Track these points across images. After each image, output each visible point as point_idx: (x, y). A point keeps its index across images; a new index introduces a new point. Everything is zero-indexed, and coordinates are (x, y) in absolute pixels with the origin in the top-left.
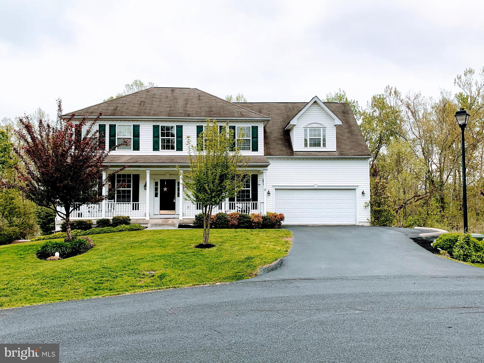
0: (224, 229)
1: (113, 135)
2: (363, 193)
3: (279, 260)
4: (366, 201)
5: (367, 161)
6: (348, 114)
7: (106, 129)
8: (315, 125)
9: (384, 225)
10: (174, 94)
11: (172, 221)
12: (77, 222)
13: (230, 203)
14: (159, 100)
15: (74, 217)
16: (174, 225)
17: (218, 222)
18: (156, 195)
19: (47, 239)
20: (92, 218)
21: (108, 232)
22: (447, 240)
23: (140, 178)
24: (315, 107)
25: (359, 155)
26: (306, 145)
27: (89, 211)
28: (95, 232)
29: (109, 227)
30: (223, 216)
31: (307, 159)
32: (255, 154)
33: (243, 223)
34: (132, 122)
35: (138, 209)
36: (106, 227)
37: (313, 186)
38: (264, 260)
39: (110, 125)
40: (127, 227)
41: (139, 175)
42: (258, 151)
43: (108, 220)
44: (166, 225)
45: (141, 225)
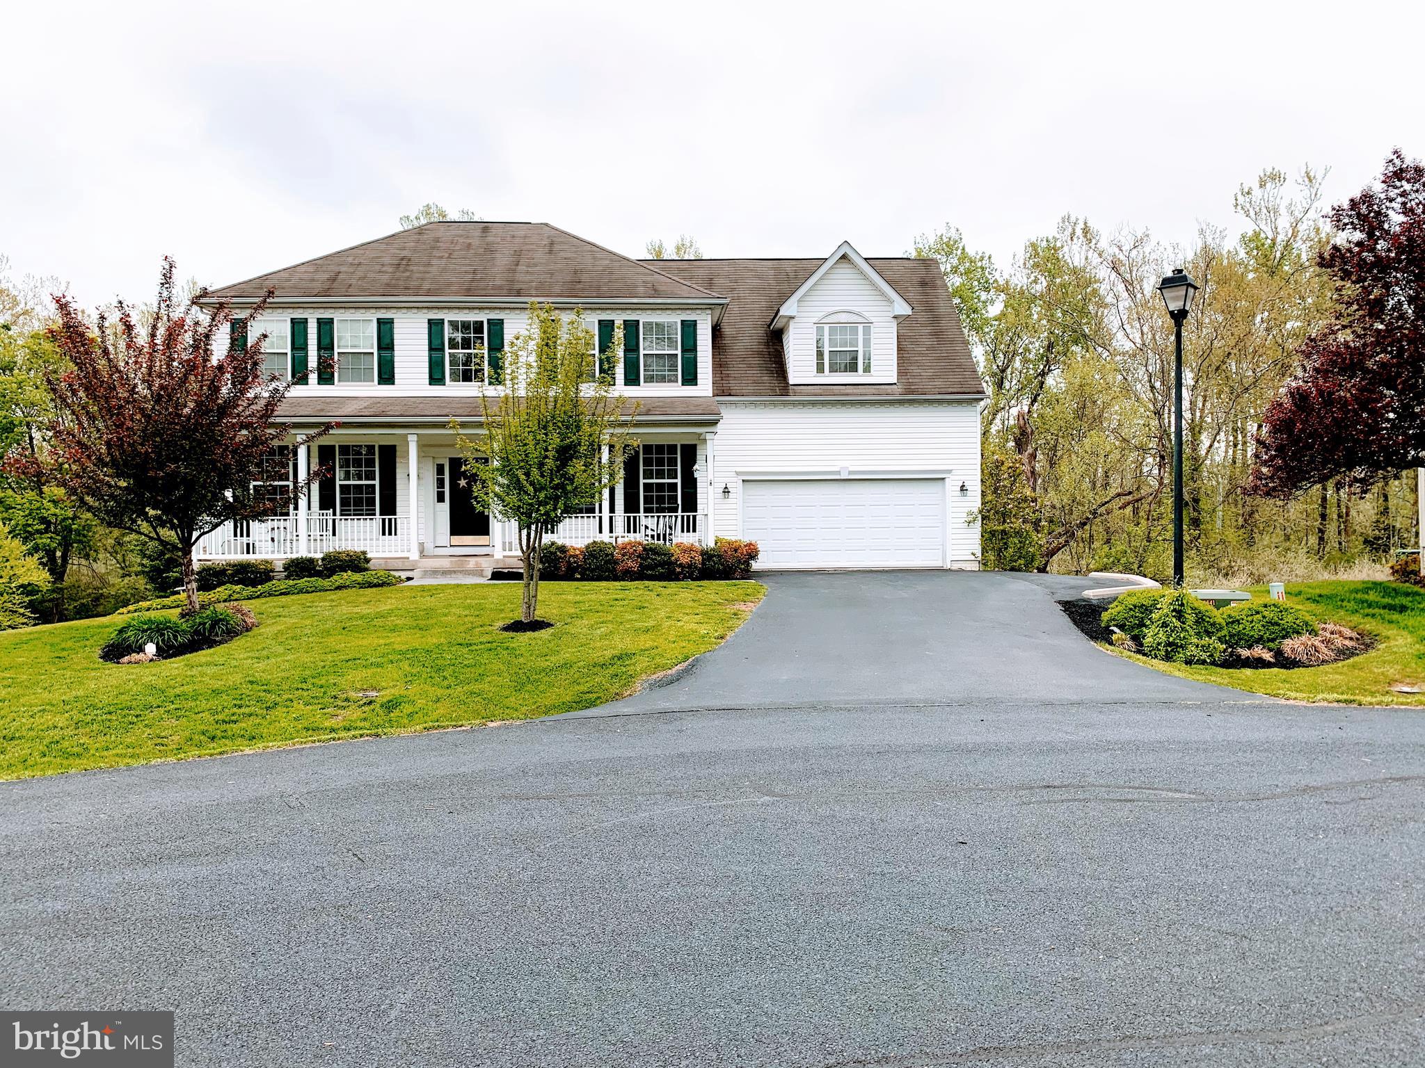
0: (597, 583)
1: (326, 345)
2: (963, 489)
3: (690, 660)
4: (969, 509)
5: (974, 409)
6: (934, 287)
7: (309, 331)
8: (843, 318)
9: (1013, 569)
10: (490, 239)
11: (477, 562)
12: (235, 565)
13: (628, 518)
14: (447, 255)
15: (230, 553)
16: (480, 573)
17: (590, 564)
18: (441, 498)
19: (157, 609)
20: (276, 556)
21: (308, 592)
22: (1135, 607)
23: (398, 454)
24: (844, 271)
25: (954, 393)
26: (820, 369)
27: (273, 540)
28: (275, 591)
29: (313, 579)
30: (601, 550)
31: (824, 404)
32: (689, 391)
33: (649, 567)
34: (373, 311)
35: (396, 534)
36: (306, 579)
37: (838, 472)
38: (658, 660)
39: (318, 319)
40: (358, 577)
41: (397, 446)
42: (696, 385)
43: (311, 561)
44: (461, 572)
45: (392, 573)
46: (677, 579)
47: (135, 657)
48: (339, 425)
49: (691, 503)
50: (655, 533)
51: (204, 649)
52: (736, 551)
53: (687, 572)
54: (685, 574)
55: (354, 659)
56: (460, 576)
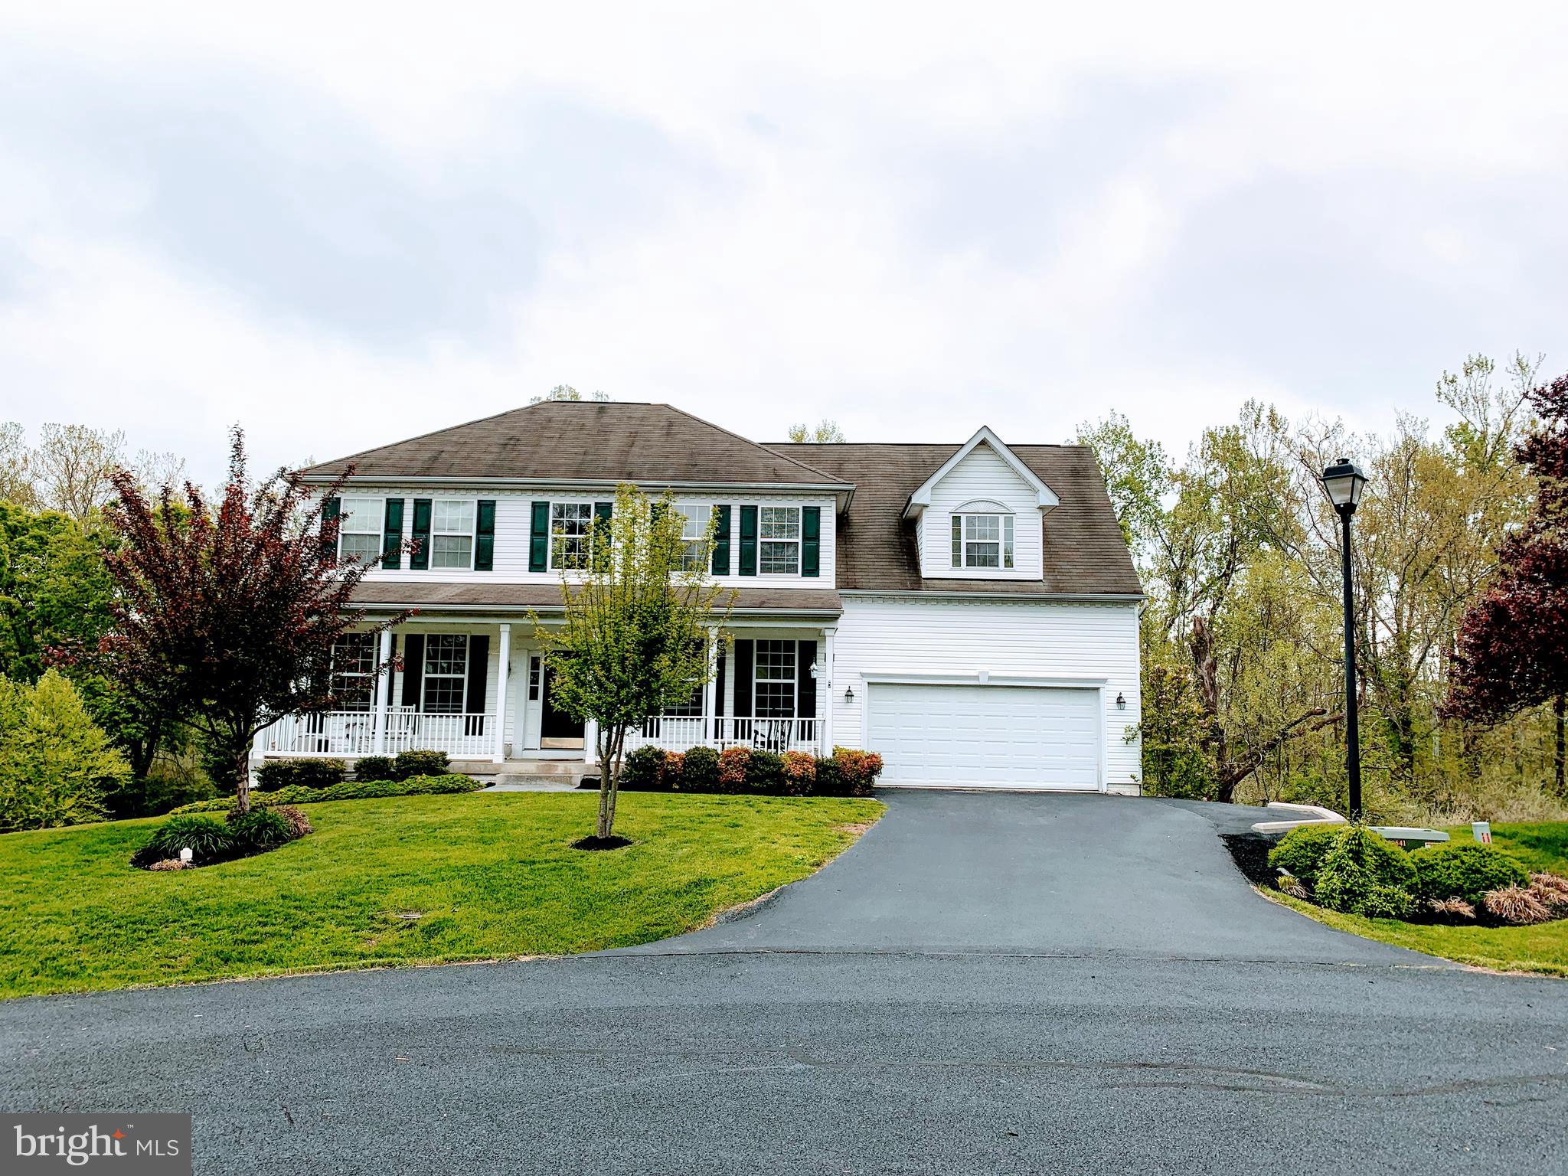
0: (695, 796)
1: (422, 526)
2: (1120, 701)
3: (776, 890)
4: (1128, 724)
5: (1131, 611)
6: (1088, 477)
7: (405, 512)
8: (982, 507)
9: (1178, 796)
10: (606, 420)
11: (566, 767)
12: (301, 765)
13: (737, 722)
14: (557, 435)
15: (299, 750)
16: (567, 779)
17: (689, 773)
18: (533, 695)
19: (214, 810)
20: (349, 755)
21: (376, 796)
22: (1306, 844)
23: (489, 645)
24: (983, 459)
25: (1107, 593)
26: (956, 562)
27: (348, 736)
28: (342, 794)
29: (384, 782)
30: (703, 758)
31: (960, 600)
32: (810, 583)
33: (757, 779)
34: (475, 492)
35: (481, 733)
36: (377, 781)
37: (977, 678)
38: (740, 890)
39: (415, 500)
40: (432, 781)
41: (488, 637)
42: (818, 576)
43: (385, 761)
44: (547, 778)
45: (471, 777)
46: (788, 794)
47: (167, 863)
48: (417, 613)
49: (808, 707)
50: (766, 740)
51: (244, 857)
52: (856, 762)
53: (799, 786)
54: (796, 788)
55: (403, 875)
56: (546, 783)
